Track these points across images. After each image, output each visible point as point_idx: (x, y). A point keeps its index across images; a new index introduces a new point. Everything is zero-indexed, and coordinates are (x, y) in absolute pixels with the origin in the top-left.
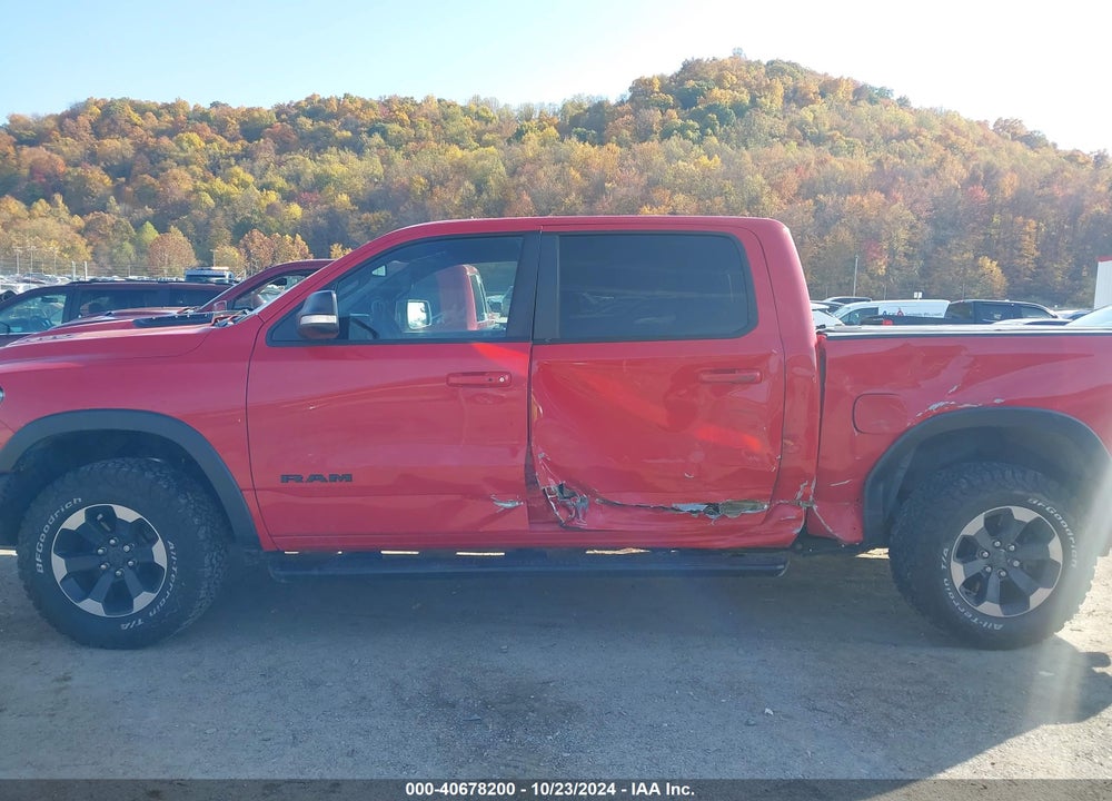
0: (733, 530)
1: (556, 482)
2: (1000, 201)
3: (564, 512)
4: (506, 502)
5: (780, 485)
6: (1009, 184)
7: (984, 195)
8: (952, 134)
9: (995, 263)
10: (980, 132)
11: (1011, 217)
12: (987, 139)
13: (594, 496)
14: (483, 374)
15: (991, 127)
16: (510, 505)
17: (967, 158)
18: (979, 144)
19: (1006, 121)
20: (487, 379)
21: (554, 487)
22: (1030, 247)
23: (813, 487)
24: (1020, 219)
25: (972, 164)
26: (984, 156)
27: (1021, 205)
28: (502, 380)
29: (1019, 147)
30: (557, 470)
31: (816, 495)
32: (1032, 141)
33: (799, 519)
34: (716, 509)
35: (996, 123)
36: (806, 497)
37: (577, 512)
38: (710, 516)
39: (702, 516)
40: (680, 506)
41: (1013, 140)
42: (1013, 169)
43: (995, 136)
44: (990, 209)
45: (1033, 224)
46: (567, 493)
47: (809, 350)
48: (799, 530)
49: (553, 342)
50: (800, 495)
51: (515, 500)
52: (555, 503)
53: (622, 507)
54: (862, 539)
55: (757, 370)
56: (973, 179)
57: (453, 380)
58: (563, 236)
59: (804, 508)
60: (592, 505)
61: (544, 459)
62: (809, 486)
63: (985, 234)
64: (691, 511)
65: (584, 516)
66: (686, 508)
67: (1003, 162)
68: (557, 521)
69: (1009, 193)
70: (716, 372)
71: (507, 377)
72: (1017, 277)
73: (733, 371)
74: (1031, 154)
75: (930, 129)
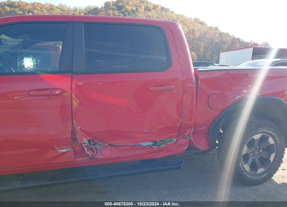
0: (162, 150)
1: (87, 139)
2: (196, 38)
3: (91, 152)
4: (63, 149)
5: (180, 131)
6: (197, 34)
7: (192, 36)
8: (184, 21)
9: (195, 53)
10: (190, 20)
11: (198, 41)
12: (192, 23)
13: (105, 143)
14: (47, 89)
15: (193, 20)
16: (64, 151)
17: (188, 27)
18: (191, 24)
19: (196, 18)
20: (50, 92)
21: (86, 141)
22: (202, 49)
23: (192, 131)
24: (200, 42)
25: (189, 28)
26: (192, 27)
27: (200, 39)
28: (57, 92)
29: (199, 25)
30: (87, 133)
31: (193, 133)
32: (202, 24)
33: (187, 143)
34: (156, 143)
35: (194, 19)
36: (189, 135)
37: (97, 152)
38: (154, 147)
39: (151, 147)
40: (142, 144)
41: (198, 23)
42: (198, 30)
43: (194, 22)
44: (193, 40)
45: (203, 44)
46: (92, 143)
47: (192, 75)
48: (186, 148)
49: (83, 73)
50: (187, 134)
51: (67, 148)
52: (86, 147)
53: (117, 146)
54: (208, 149)
55: (172, 85)
56: (189, 32)
57: (31, 93)
58: (86, 23)
59: (188, 139)
60: (104, 147)
61: (80, 129)
62: (191, 130)
63: (192, 46)
64: (147, 146)
65: (100, 151)
66: (144, 144)
67: (196, 29)
68: (88, 155)
69: (197, 36)
70: (156, 86)
71: (60, 91)
72: (199, 56)
73: (163, 86)
74: (202, 27)
75: (179, 19)
